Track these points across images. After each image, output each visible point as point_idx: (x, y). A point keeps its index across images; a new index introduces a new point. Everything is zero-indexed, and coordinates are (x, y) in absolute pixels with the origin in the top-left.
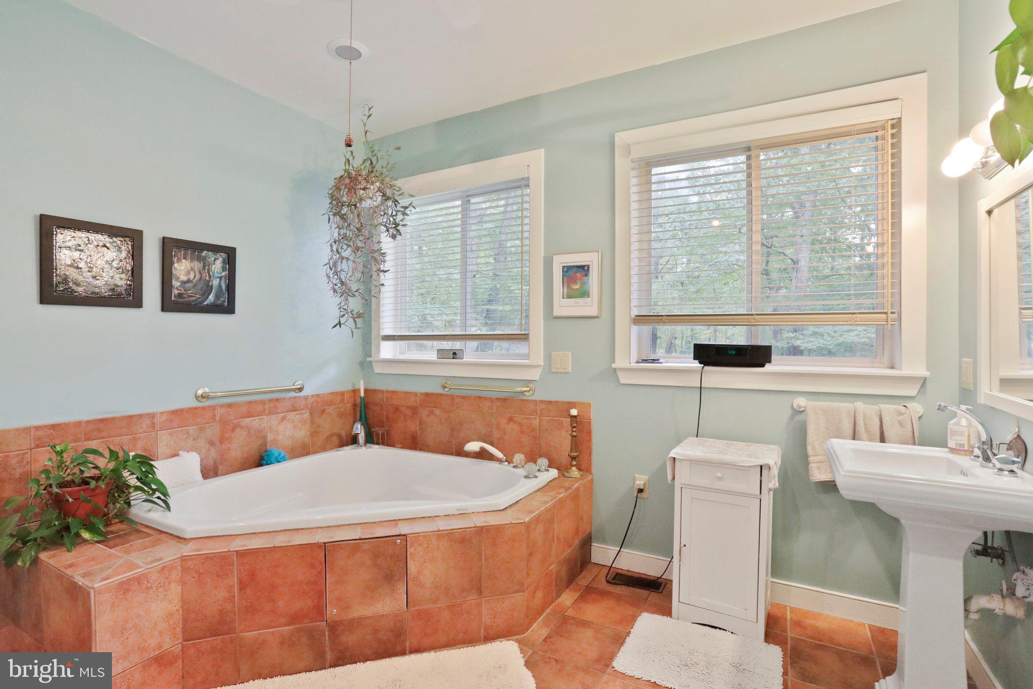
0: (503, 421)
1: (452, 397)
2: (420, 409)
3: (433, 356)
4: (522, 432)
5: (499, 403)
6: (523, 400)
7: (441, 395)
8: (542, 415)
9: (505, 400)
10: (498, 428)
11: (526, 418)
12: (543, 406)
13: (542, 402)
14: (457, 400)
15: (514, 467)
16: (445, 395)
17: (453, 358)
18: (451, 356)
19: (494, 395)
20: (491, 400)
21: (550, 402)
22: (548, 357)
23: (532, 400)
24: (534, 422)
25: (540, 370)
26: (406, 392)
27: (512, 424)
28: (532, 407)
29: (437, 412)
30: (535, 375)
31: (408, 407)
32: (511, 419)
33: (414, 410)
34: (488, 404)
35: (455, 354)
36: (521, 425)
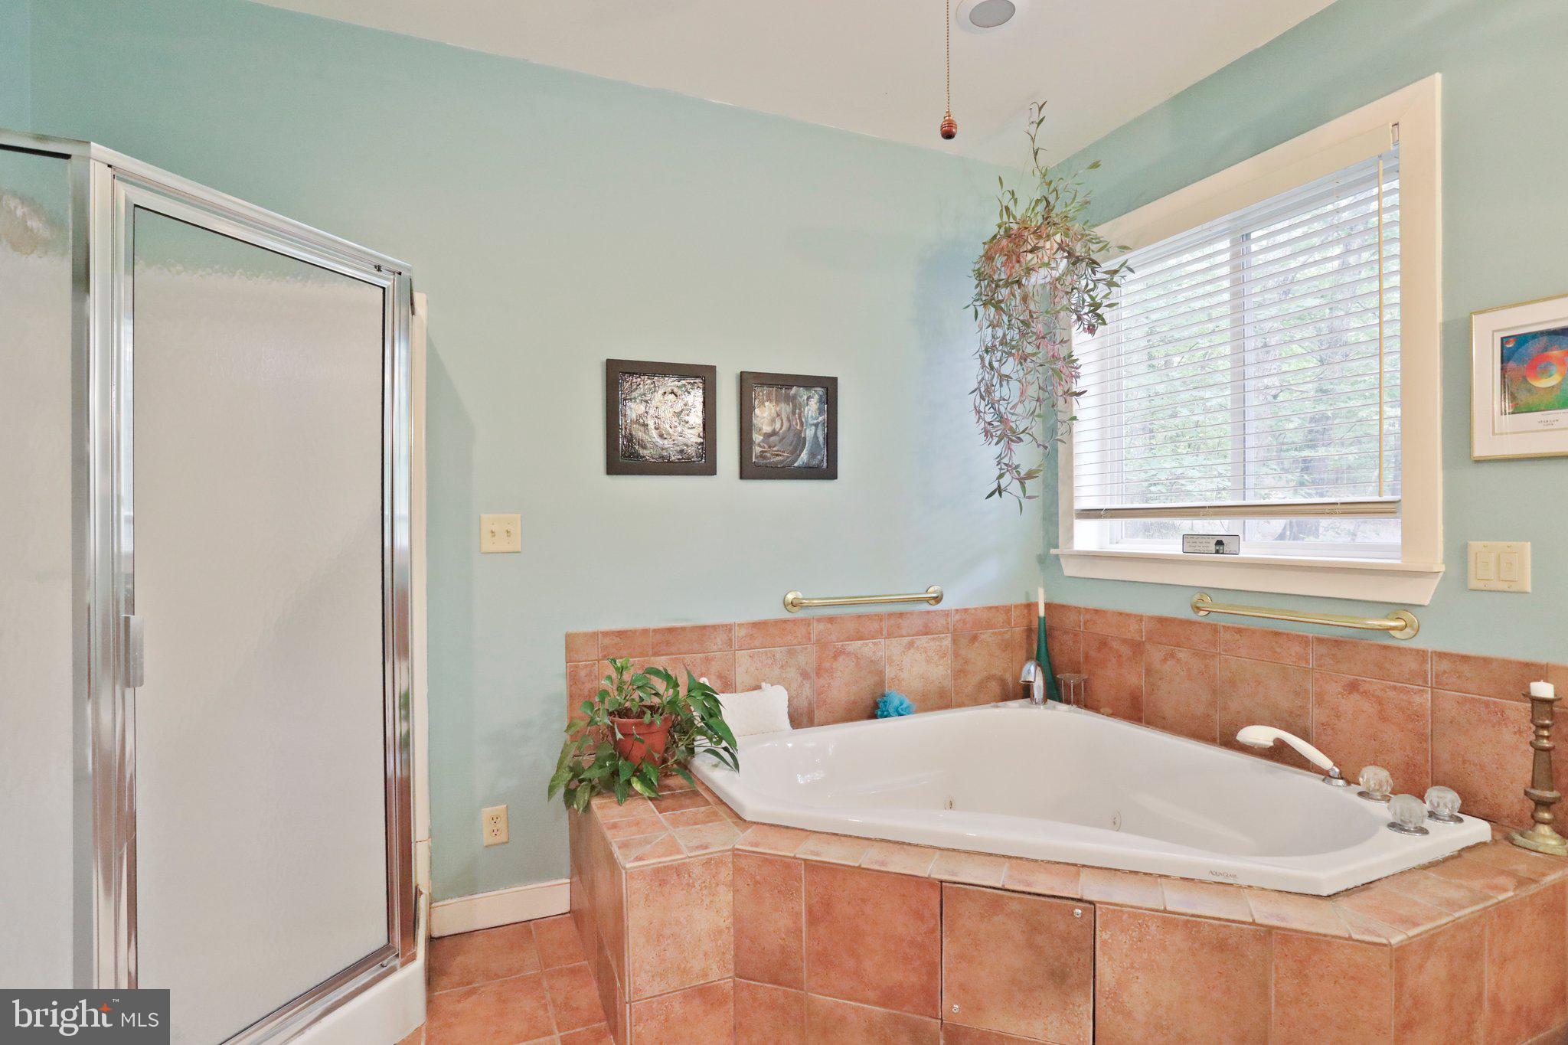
0: (1333, 689)
1: (1215, 629)
2: (1148, 646)
3: (1173, 547)
4: (1384, 718)
5: (1322, 650)
6: (1386, 647)
7: (1191, 623)
8: (1439, 684)
9: (1337, 643)
10: (1320, 700)
11: (1395, 688)
12: (1445, 665)
13: (1441, 655)
14: (1226, 636)
15: (1361, 794)
16: (1200, 623)
17: (1217, 552)
18: (1213, 548)
19: (1311, 632)
20: (1303, 640)
21: (1465, 659)
22: (1458, 553)
23: (1411, 650)
24: (1417, 699)
25: (1433, 584)
26: (1121, 614)
27: (1356, 696)
28: (1413, 665)
29: (1183, 655)
30: (1422, 593)
31: (1124, 641)
32: (1353, 687)
33: (1137, 647)
34: (1296, 648)
35: (1219, 543)
36: (1379, 701)
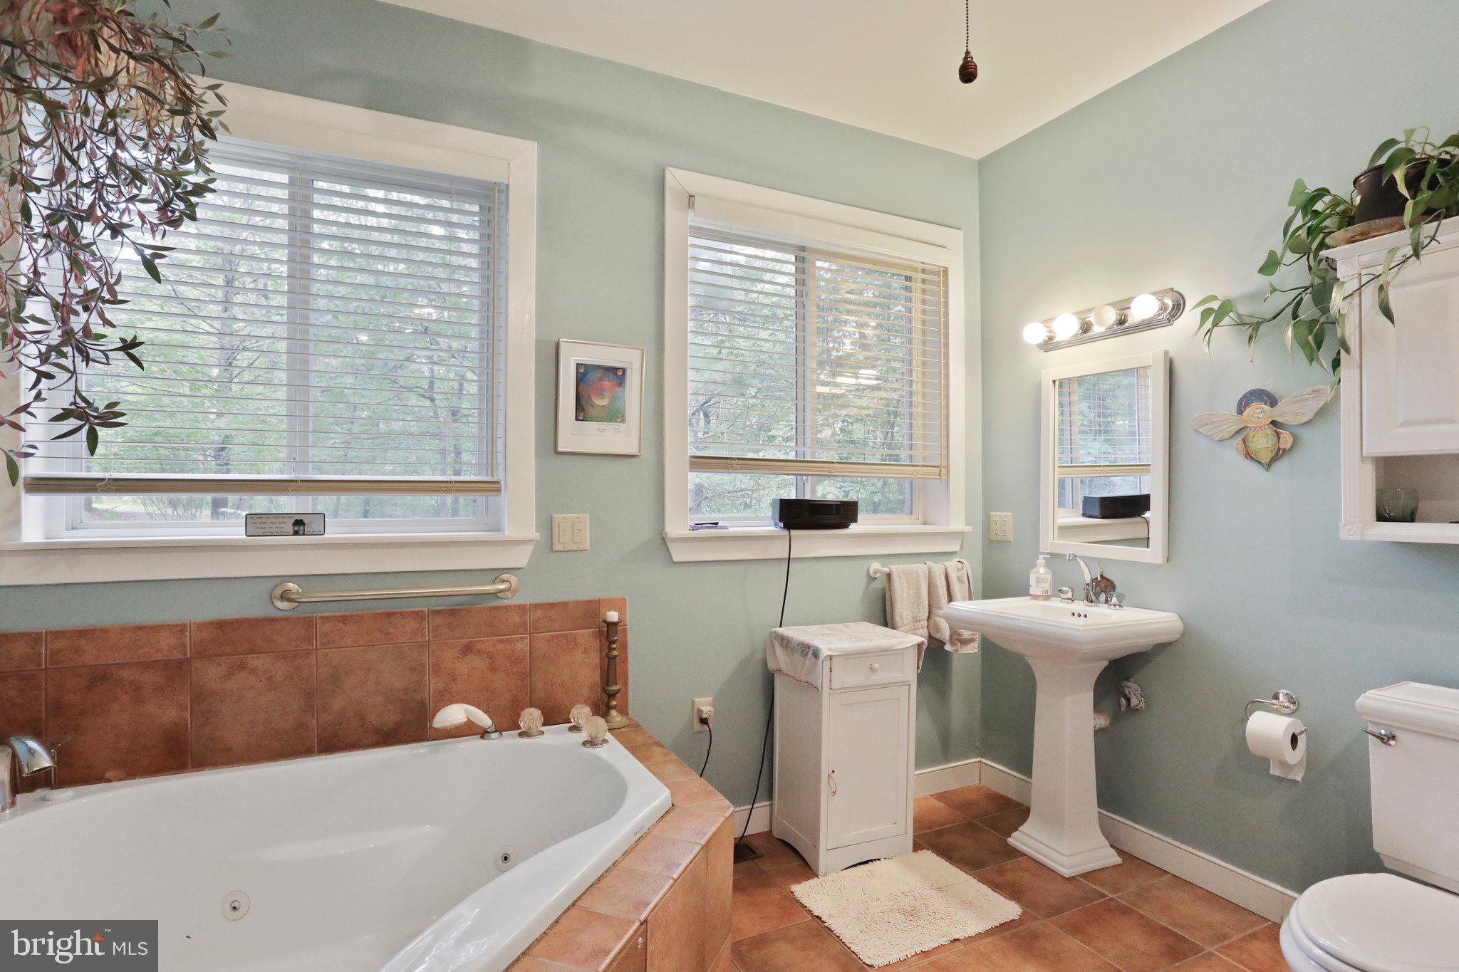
0: (449, 655)
1: (309, 623)
2: (197, 663)
4: (494, 669)
5: (439, 620)
6: (494, 608)
7: (271, 620)
8: (536, 630)
9: (453, 612)
10: (437, 670)
11: (502, 641)
12: (539, 613)
13: (536, 606)
14: (323, 628)
15: (521, 735)
16: (286, 619)
17: (296, 533)
18: (290, 529)
19: (423, 607)
20: (419, 616)
21: (552, 606)
22: (547, 526)
23: (516, 606)
24: (519, 646)
25: (529, 549)
26: (140, 628)
27: (470, 657)
28: (515, 618)
29: (259, 662)
30: (520, 557)
31: (147, 665)
32: (468, 649)
33: (176, 670)
34: (412, 625)
35: (299, 523)
36: (491, 657)
